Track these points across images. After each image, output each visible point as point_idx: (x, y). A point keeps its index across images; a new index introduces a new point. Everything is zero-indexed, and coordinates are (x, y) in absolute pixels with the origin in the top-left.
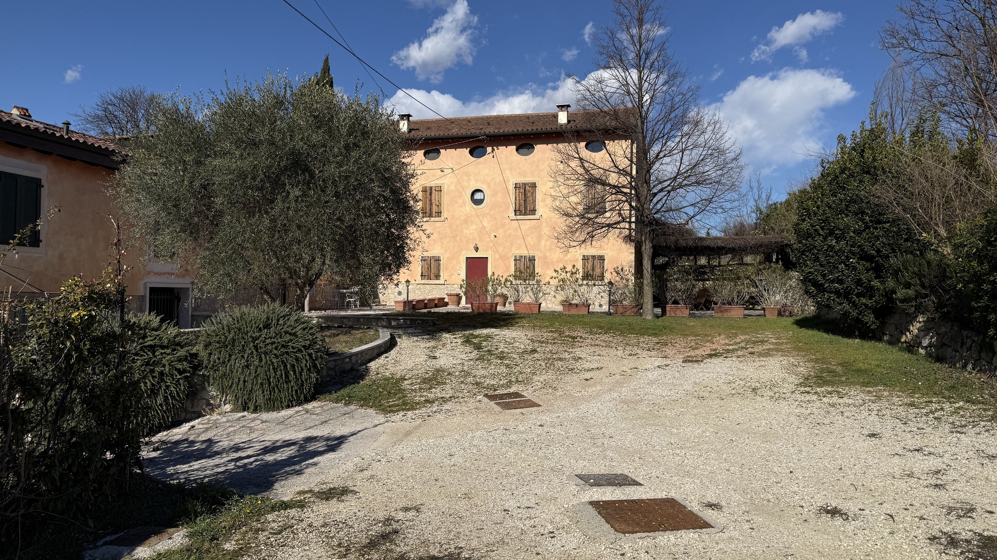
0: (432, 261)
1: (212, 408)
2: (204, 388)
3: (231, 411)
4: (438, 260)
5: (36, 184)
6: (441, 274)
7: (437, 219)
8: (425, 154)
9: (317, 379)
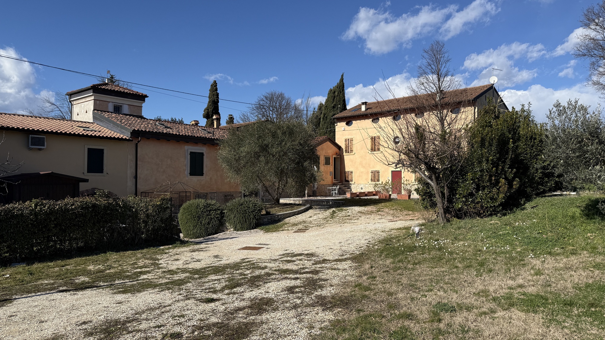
0: (376, 173)
1: (227, 229)
2: (225, 223)
3: (233, 231)
4: (378, 172)
5: (202, 154)
6: (380, 179)
7: (378, 152)
8: (372, 121)
9: (256, 222)
